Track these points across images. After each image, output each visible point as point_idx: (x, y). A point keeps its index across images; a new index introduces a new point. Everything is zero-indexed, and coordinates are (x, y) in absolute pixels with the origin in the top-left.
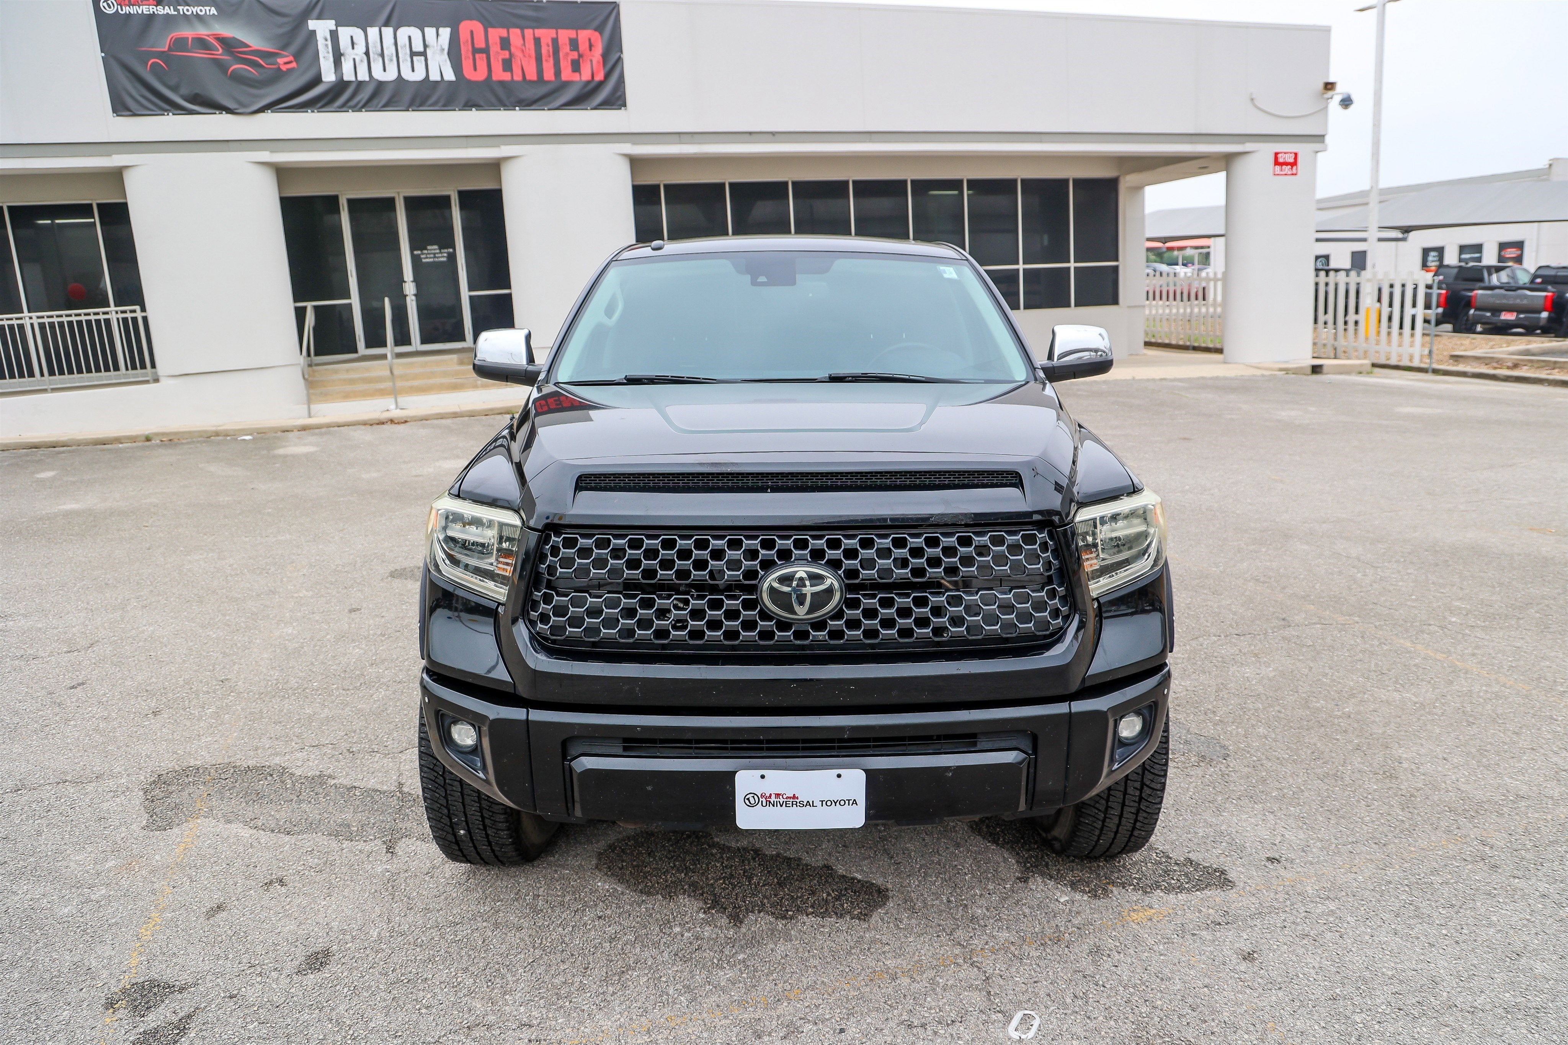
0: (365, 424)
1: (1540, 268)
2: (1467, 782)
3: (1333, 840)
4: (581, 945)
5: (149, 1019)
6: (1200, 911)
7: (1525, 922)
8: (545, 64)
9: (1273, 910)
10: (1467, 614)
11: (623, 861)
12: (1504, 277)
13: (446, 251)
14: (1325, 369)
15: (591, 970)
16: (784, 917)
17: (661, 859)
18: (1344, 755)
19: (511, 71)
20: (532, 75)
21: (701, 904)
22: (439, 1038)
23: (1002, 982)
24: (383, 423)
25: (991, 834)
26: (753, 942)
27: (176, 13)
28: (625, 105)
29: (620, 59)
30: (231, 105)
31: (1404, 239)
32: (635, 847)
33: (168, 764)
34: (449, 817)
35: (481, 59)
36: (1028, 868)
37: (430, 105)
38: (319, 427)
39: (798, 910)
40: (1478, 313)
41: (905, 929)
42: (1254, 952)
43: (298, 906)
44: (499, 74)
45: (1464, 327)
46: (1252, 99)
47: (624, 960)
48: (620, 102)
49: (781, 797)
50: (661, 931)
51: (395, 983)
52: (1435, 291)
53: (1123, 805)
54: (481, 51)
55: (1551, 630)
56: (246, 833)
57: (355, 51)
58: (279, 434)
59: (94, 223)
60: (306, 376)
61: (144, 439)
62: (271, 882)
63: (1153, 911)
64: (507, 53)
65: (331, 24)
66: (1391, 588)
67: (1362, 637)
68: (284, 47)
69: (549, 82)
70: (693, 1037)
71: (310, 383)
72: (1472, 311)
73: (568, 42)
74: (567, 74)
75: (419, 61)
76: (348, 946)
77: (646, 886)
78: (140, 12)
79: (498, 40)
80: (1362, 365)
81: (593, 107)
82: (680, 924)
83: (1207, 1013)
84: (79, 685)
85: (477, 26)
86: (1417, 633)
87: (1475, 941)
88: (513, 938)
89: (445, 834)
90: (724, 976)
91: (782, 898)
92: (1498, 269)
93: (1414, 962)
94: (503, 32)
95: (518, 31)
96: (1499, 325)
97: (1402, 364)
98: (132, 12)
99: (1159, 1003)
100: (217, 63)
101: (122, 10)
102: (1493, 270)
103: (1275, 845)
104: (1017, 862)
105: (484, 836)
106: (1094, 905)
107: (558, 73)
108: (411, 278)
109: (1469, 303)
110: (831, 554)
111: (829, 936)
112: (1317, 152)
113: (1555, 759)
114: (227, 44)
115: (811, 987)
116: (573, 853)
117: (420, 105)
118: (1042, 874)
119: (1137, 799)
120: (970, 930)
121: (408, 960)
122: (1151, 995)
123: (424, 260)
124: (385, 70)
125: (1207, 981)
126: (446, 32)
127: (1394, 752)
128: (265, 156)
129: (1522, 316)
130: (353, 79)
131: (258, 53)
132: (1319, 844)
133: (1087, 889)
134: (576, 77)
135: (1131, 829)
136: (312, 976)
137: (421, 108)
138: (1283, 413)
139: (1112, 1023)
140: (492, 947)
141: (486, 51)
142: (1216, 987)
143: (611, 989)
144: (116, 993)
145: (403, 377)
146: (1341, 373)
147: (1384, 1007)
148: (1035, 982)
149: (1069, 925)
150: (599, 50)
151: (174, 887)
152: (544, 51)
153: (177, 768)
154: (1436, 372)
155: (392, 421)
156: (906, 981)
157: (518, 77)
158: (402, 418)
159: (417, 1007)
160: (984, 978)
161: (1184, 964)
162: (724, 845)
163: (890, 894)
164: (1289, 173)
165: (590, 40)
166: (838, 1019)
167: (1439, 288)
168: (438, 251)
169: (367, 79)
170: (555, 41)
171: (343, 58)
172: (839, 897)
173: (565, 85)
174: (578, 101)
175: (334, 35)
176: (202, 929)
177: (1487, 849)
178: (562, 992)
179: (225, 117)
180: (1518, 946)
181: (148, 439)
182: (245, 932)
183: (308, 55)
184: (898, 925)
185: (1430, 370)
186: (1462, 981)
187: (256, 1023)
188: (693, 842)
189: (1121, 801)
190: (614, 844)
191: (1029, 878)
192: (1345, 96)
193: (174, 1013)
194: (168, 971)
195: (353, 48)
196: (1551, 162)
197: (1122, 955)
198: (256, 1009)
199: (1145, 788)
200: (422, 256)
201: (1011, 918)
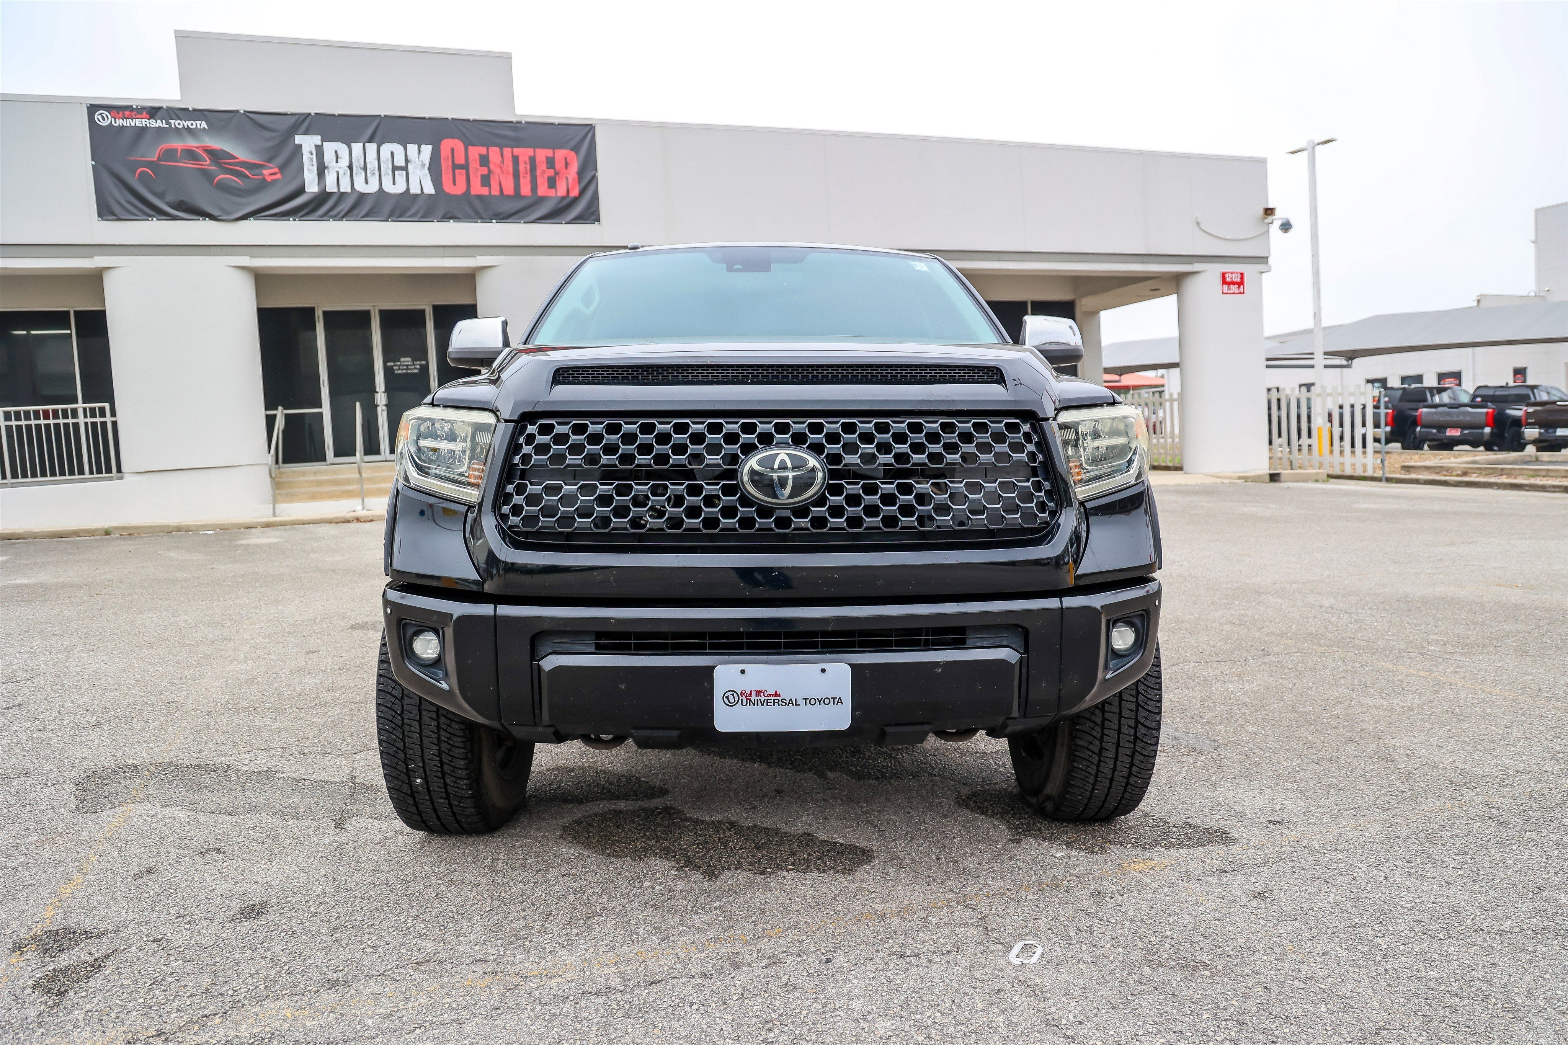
0: (330, 522)
1: (1478, 387)
2: (1465, 762)
3: (1334, 806)
4: (543, 897)
5: (60, 959)
6: (1204, 862)
7: (1543, 864)
8: (522, 181)
9: (1279, 859)
10: (1445, 645)
11: (590, 832)
12: (1445, 398)
13: (419, 363)
14: (1282, 478)
15: (554, 916)
16: (763, 873)
17: (630, 830)
18: (1337, 745)
19: (489, 186)
20: (509, 189)
21: (673, 864)
22: (385, 971)
23: (999, 920)
24: (349, 522)
25: (979, 808)
26: (731, 891)
27: (167, 126)
28: (598, 220)
29: (594, 178)
30: (215, 212)
31: (1348, 366)
32: (602, 822)
33: (103, 762)
34: (405, 762)
35: (461, 175)
36: (1021, 833)
37: (409, 217)
38: (283, 524)
39: (777, 867)
40: (1424, 430)
41: (892, 880)
42: (1265, 892)
43: (236, 869)
44: (478, 189)
45: (1413, 444)
46: (1198, 223)
47: (590, 907)
48: (594, 217)
49: (762, 694)
50: (631, 885)
51: (338, 928)
52: (1383, 411)
53: (1118, 745)
54: (461, 167)
55: (1530, 654)
56: (183, 814)
57: (339, 164)
58: (242, 530)
59: (70, 335)
60: (273, 475)
61: (102, 533)
62: (208, 851)
63: (1154, 862)
64: (486, 169)
65: (317, 139)
66: (1367, 627)
67: (1343, 661)
68: (270, 159)
69: (525, 197)
70: (666, 968)
71: (277, 484)
72: (1418, 429)
73: (545, 160)
74: (543, 190)
75: (400, 176)
76: (289, 899)
77: (614, 850)
78: (133, 124)
79: (478, 157)
80: (1318, 474)
81: (567, 221)
82: (650, 879)
83: (1220, 940)
84: (15, 706)
85: (458, 145)
86: (1397, 658)
87: (1493, 879)
88: (469, 893)
89: (400, 783)
90: (698, 920)
91: (760, 859)
92: (1440, 391)
93: (1432, 897)
94: (483, 151)
95: (497, 149)
96: (1445, 441)
97: (1356, 474)
98: (125, 125)
99: (1168, 933)
100: (205, 173)
101: (116, 122)
102: (1435, 391)
103: (1276, 811)
104: (1008, 828)
105: (442, 785)
106: (1092, 859)
107: (534, 189)
108: (383, 389)
109: (1415, 422)
110: (813, 438)
111: (812, 887)
112: (1262, 273)
113: (1551, 745)
114: (215, 155)
115: (796, 926)
116: (536, 826)
117: (400, 216)
118: (1035, 837)
119: (1132, 739)
120: (962, 880)
121: (353, 910)
122: (1160, 927)
123: (396, 372)
124: (367, 183)
125: (1217, 915)
126: (427, 149)
127: (1387, 742)
128: (246, 261)
129: (1466, 432)
130: (335, 190)
131: (244, 164)
132: (1321, 810)
133: (1084, 848)
134: (552, 193)
135: (1126, 775)
136: (246, 924)
137: (400, 219)
138: (1245, 509)
139: (1120, 950)
140: (446, 899)
141: (466, 167)
142: (1228, 920)
143: (575, 931)
144: (26, 939)
145: (371, 480)
146: (1298, 481)
147: (1406, 931)
148: (1035, 919)
149: (1068, 874)
150: (574, 168)
151: (100, 856)
152: (522, 168)
153: (113, 766)
154: (1389, 480)
155: (358, 520)
156: (896, 920)
157: (495, 192)
158: (369, 517)
159: (361, 947)
160: (980, 917)
161: (1191, 903)
162: (697, 819)
163: (876, 854)
164: (1237, 291)
165: (566, 159)
166: (824, 952)
167: (1386, 408)
168: (411, 363)
169: (349, 190)
170: (532, 160)
171: (326, 171)
172: (821, 857)
173: (541, 200)
174: (554, 215)
175: (319, 149)
176: (127, 888)
177: (1494, 810)
178: (522, 934)
179: (208, 224)
180: (1540, 883)
181: (107, 533)
182: (175, 890)
183: (294, 166)
184: (885, 878)
185: (1384, 479)
186: (1485, 910)
187: (181, 962)
188: (664, 817)
189: (1115, 741)
190: (580, 819)
191: (1021, 840)
192: (1284, 221)
193: (90, 954)
194: (86, 921)
195: (337, 162)
196: (1479, 298)
197: (1125, 896)
198: (181, 949)
199: (1140, 726)
200: (395, 368)
201: (1005, 870)
